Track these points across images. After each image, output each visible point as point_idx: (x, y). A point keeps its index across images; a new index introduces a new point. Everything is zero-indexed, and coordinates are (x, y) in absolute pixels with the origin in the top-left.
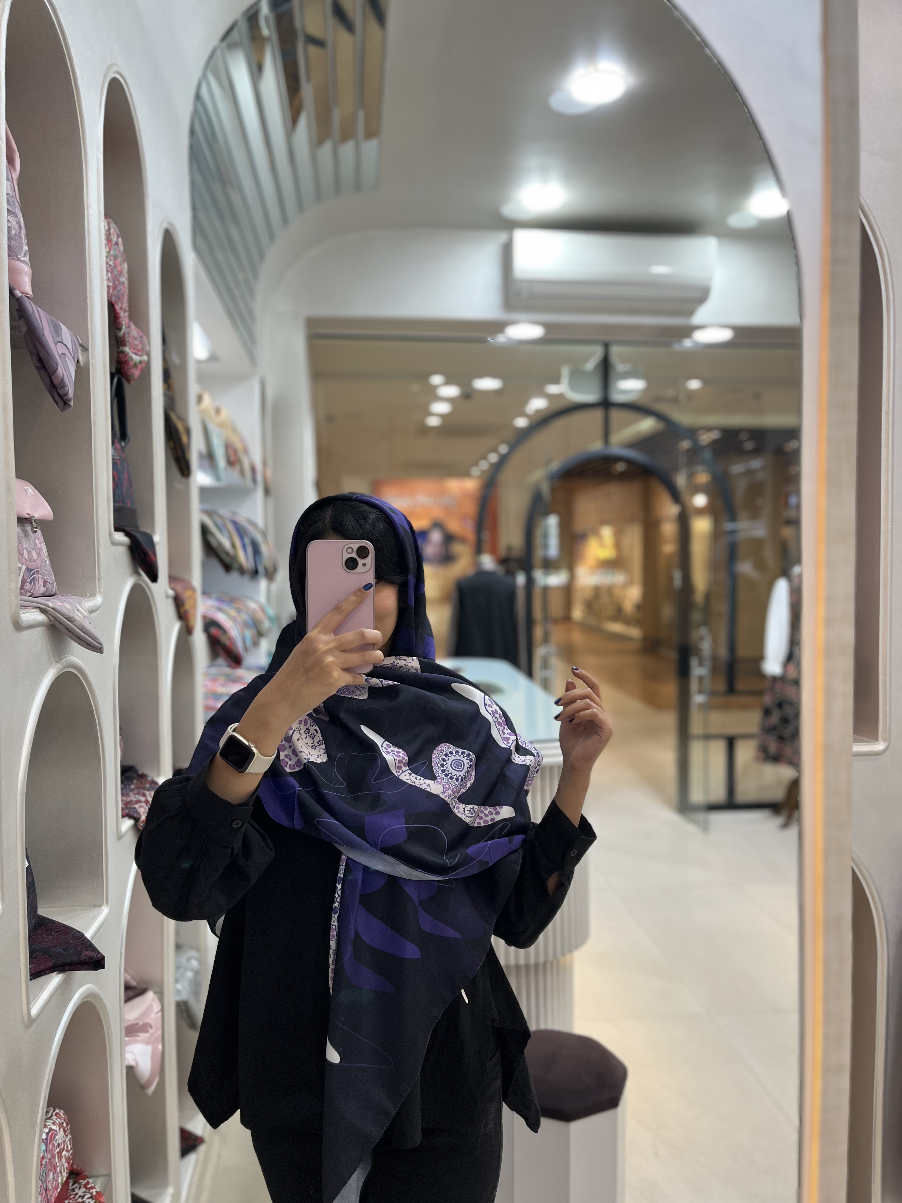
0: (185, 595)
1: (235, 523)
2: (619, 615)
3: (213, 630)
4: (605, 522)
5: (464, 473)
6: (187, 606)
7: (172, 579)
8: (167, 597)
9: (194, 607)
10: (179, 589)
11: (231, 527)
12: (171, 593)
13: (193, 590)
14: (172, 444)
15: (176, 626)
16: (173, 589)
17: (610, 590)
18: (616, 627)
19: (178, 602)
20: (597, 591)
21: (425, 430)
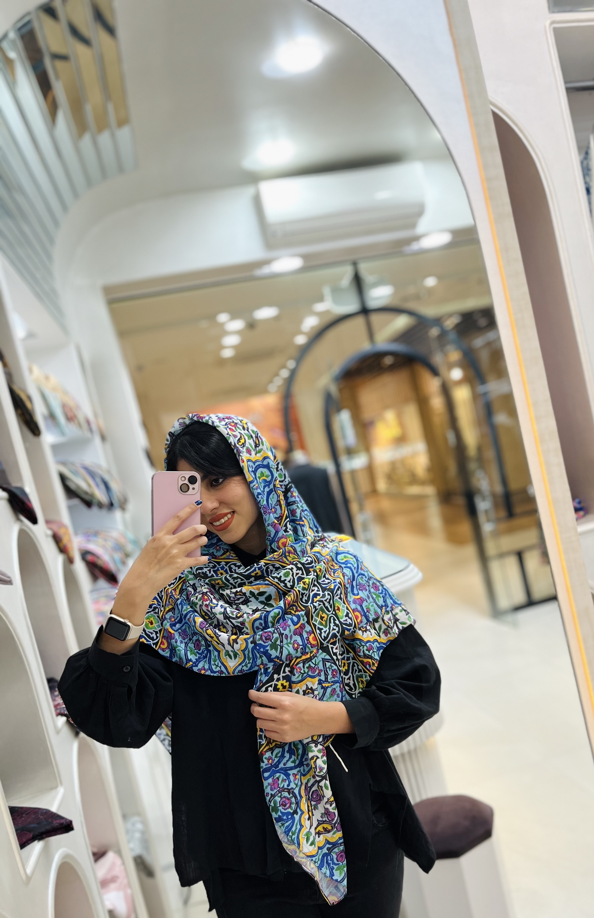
0: (61, 532)
1: (86, 469)
2: (414, 480)
3: (89, 558)
4: (386, 407)
5: (263, 391)
6: (65, 540)
7: (47, 522)
8: (47, 536)
9: (70, 541)
10: (55, 527)
11: (83, 472)
12: (50, 533)
13: (65, 527)
14: (20, 412)
15: (60, 559)
16: (50, 529)
17: (403, 461)
18: (414, 490)
19: (57, 539)
20: (393, 465)
21: (222, 362)
